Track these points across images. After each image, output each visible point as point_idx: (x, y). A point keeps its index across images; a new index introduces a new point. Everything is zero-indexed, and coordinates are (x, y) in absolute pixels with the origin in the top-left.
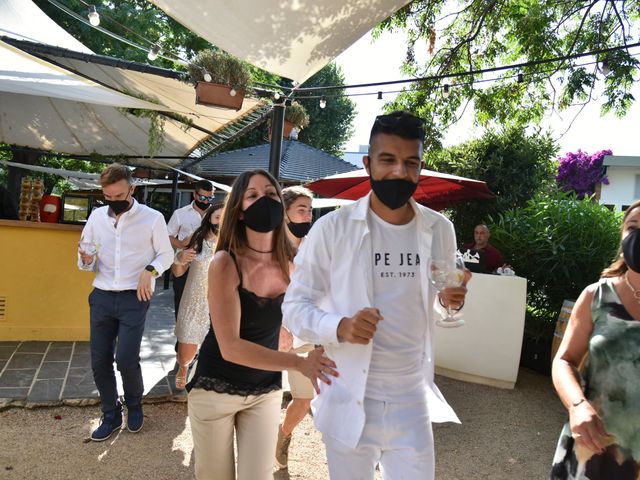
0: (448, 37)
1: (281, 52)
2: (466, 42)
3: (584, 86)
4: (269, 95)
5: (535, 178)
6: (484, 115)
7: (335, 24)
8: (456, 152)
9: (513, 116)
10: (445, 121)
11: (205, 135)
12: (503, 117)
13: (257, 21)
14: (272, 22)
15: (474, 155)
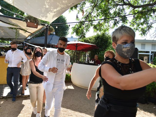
0: (86, 12)
1: (45, 16)
2: (90, 13)
3: (117, 24)
4: (44, 25)
5: (108, 44)
6: (95, 30)
7: (57, 10)
8: (91, 38)
9: (102, 30)
10: (87, 31)
11: (30, 34)
12: (100, 30)
13: (39, 10)
14: (42, 10)
15: (94, 39)
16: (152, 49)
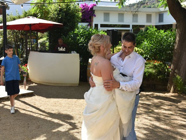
16: (133, 21)
